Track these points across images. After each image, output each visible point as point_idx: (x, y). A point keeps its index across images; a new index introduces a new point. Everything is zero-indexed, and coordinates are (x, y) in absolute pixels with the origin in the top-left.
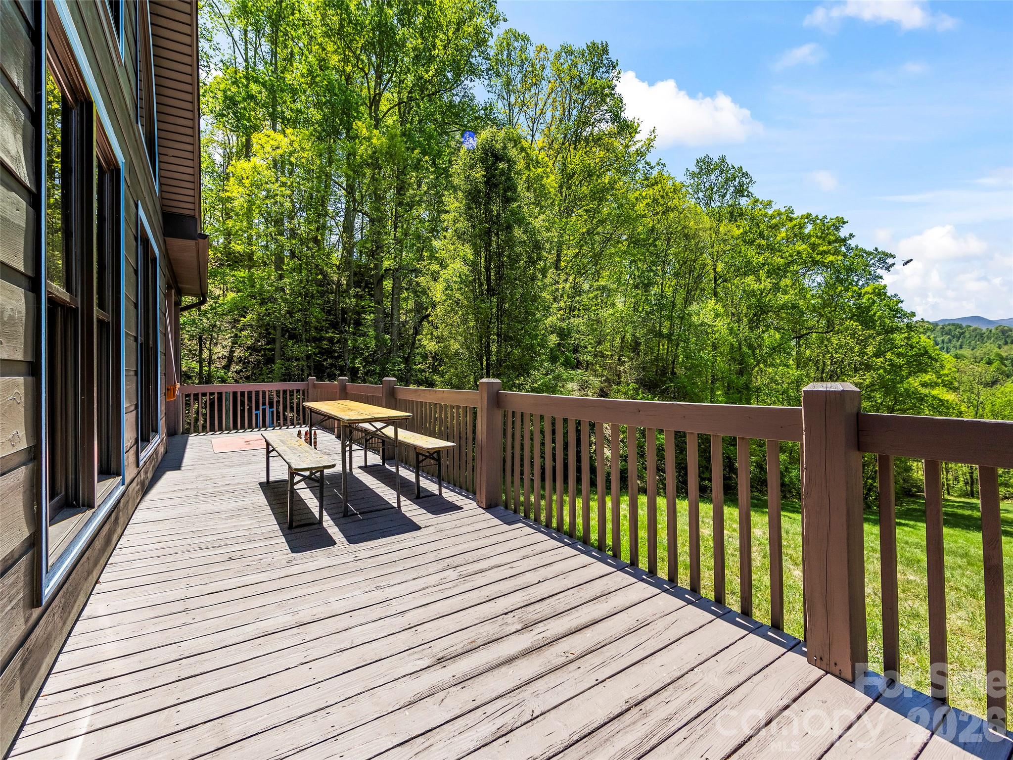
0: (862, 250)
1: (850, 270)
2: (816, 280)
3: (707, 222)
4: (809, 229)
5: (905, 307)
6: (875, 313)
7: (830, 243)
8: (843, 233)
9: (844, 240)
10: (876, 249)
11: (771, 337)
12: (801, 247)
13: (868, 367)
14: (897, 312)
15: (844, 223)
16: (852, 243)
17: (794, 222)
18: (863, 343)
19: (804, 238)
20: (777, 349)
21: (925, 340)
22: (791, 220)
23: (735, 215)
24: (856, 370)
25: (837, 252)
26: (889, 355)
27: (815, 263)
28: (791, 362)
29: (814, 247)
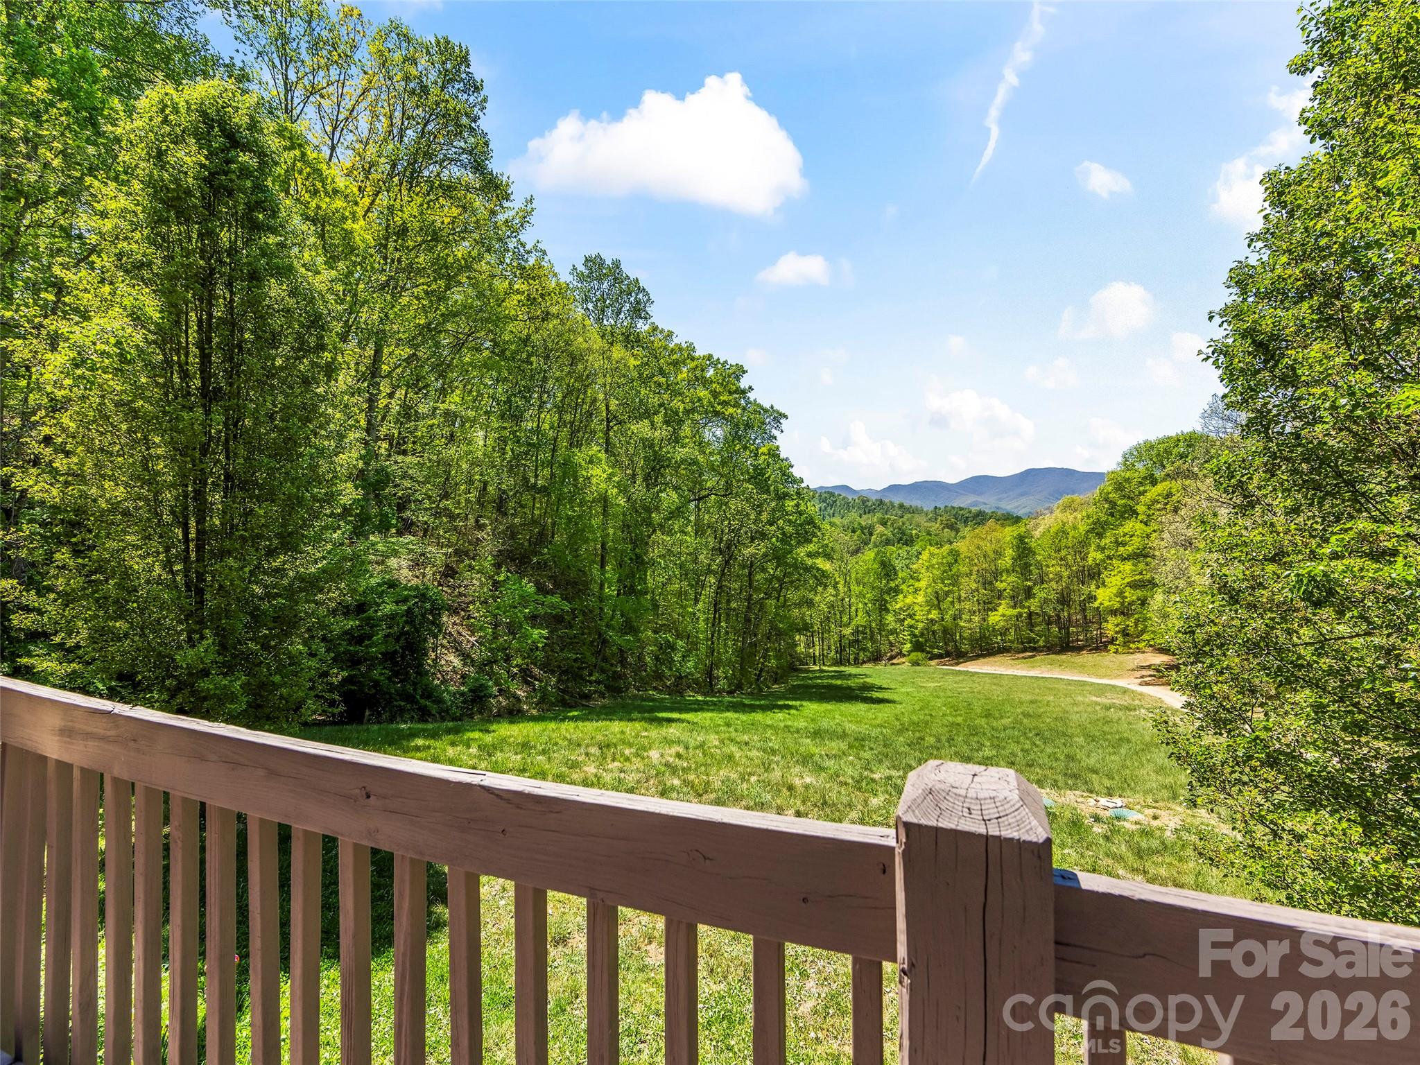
0: (759, 405)
1: (748, 426)
2: (716, 433)
3: (598, 343)
4: (710, 373)
5: (796, 472)
6: (769, 477)
7: (731, 393)
8: (744, 384)
9: (743, 392)
10: (772, 407)
11: (670, 498)
12: (703, 393)
13: (763, 536)
14: (787, 476)
15: (745, 372)
16: (751, 396)
17: (696, 363)
18: (759, 508)
19: (706, 383)
20: (677, 513)
21: (812, 508)
22: (693, 359)
23: (631, 340)
24: (753, 539)
25: (737, 405)
26: (781, 523)
27: (717, 414)
28: (690, 528)
29: (715, 394)
